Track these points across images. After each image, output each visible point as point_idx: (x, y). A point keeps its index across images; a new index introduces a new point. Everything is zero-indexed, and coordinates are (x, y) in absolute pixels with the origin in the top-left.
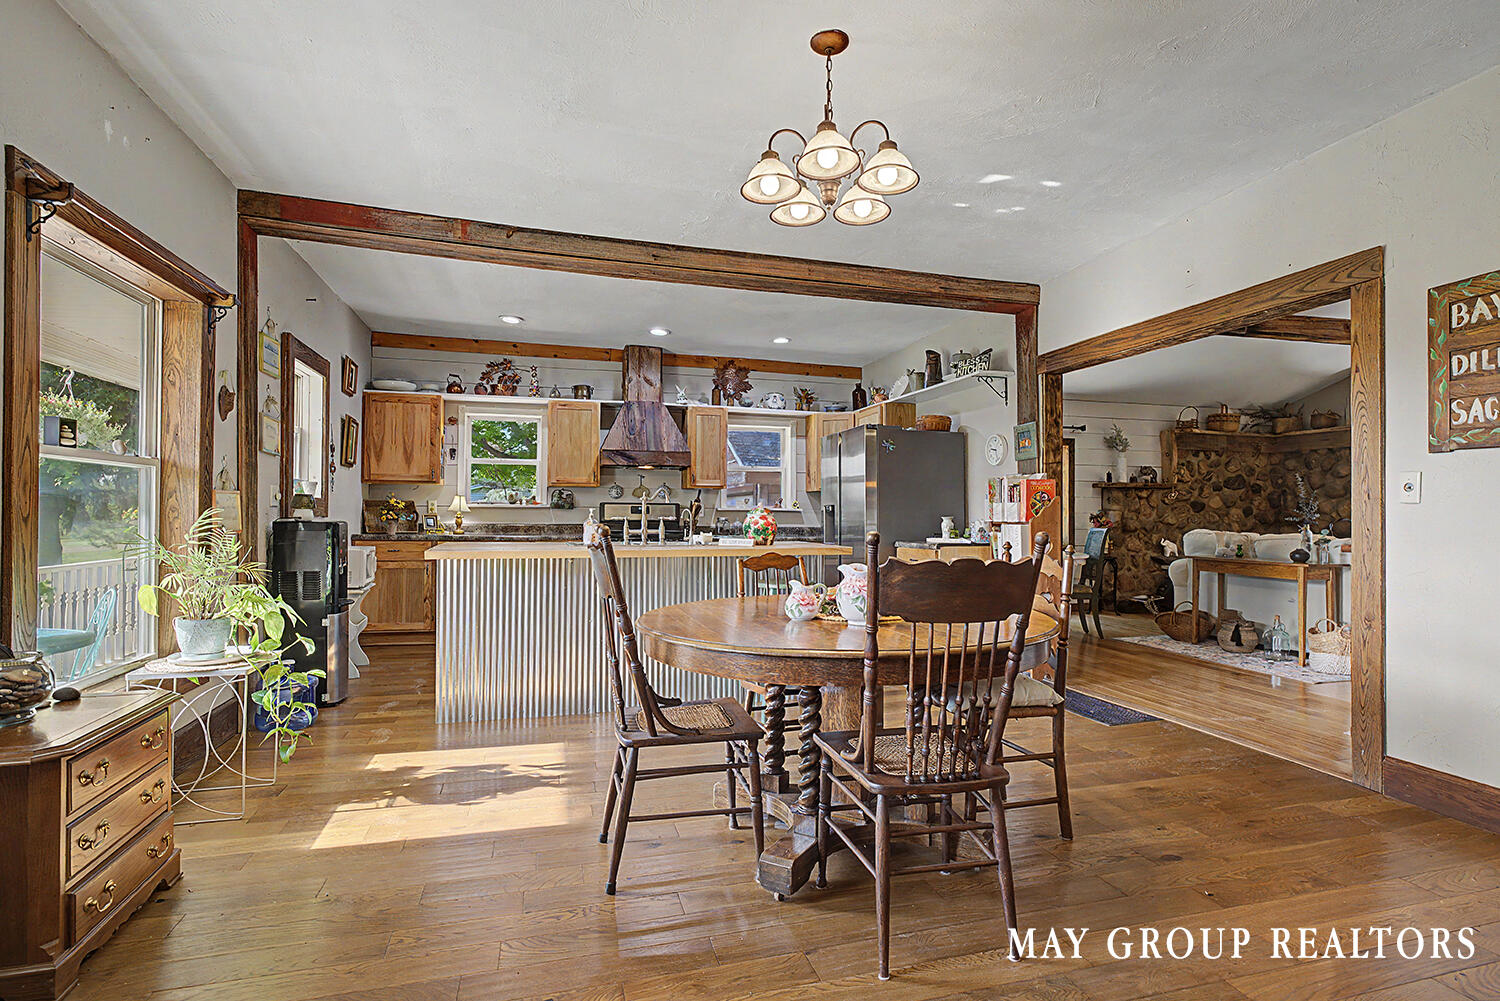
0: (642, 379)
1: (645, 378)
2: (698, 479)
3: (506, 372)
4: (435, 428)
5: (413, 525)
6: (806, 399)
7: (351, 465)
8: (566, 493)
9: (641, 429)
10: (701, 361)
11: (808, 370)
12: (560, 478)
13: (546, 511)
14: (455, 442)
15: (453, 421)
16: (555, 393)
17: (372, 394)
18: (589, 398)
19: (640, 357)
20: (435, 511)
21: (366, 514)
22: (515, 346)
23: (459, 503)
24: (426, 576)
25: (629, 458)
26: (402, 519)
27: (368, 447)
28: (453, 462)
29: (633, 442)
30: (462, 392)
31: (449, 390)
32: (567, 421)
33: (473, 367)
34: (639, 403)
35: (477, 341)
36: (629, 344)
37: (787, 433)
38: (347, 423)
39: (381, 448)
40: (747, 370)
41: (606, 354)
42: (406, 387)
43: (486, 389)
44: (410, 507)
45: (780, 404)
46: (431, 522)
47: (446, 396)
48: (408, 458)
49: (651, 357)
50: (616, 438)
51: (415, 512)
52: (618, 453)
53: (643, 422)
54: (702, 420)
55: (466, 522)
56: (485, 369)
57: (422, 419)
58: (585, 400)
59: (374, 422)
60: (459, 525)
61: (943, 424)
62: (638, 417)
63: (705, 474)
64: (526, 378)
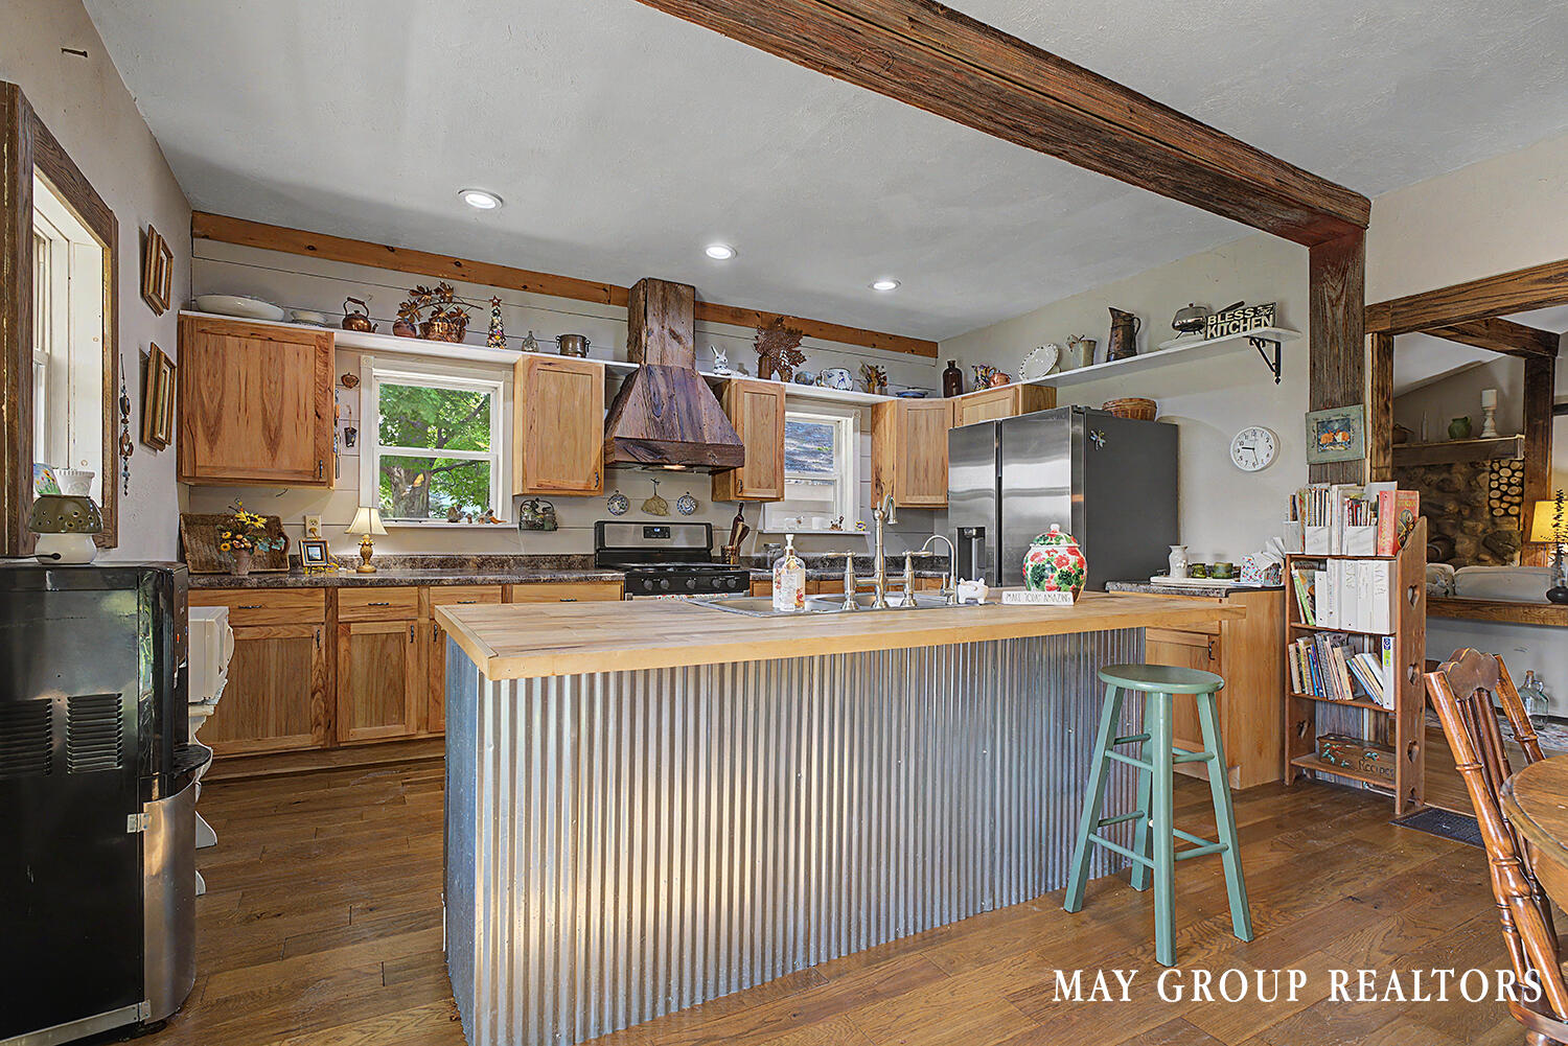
0: (666, 331)
1: (672, 332)
2: (745, 488)
3: (443, 306)
4: (323, 389)
5: (277, 559)
6: (874, 379)
7: (161, 445)
8: (541, 506)
9: (670, 409)
10: (738, 316)
11: (875, 340)
12: (543, 480)
13: (511, 534)
14: (354, 416)
15: (350, 382)
16: (529, 343)
17: (199, 319)
18: (583, 356)
19: (664, 298)
20: (319, 533)
21: (186, 537)
22: (458, 264)
23: (367, 519)
24: (315, 651)
25: (655, 451)
26: (262, 547)
27: (192, 414)
28: (351, 451)
29: (660, 427)
30: (370, 329)
31: (348, 323)
32: (553, 390)
33: (389, 291)
34: (664, 369)
35: (392, 250)
36: (647, 277)
37: (847, 428)
38: (150, 362)
39: (219, 418)
40: (800, 334)
41: (605, 294)
42: (268, 313)
43: (414, 330)
44: (274, 528)
45: (848, 383)
46: (316, 552)
47: (342, 336)
48: (273, 441)
49: (680, 298)
50: (633, 422)
51: (282, 534)
52: (637, 442)
53: (671, 397)
54: (753, 399)
55: (377, 552)
56: (406, 298)
57: (298, 370)
58: (578, 358)
59: (204, 369)
60: (366, 556)
61: (1145, 412)
62: (663, 390)
63: (756, 482)
64: (478, 320)
